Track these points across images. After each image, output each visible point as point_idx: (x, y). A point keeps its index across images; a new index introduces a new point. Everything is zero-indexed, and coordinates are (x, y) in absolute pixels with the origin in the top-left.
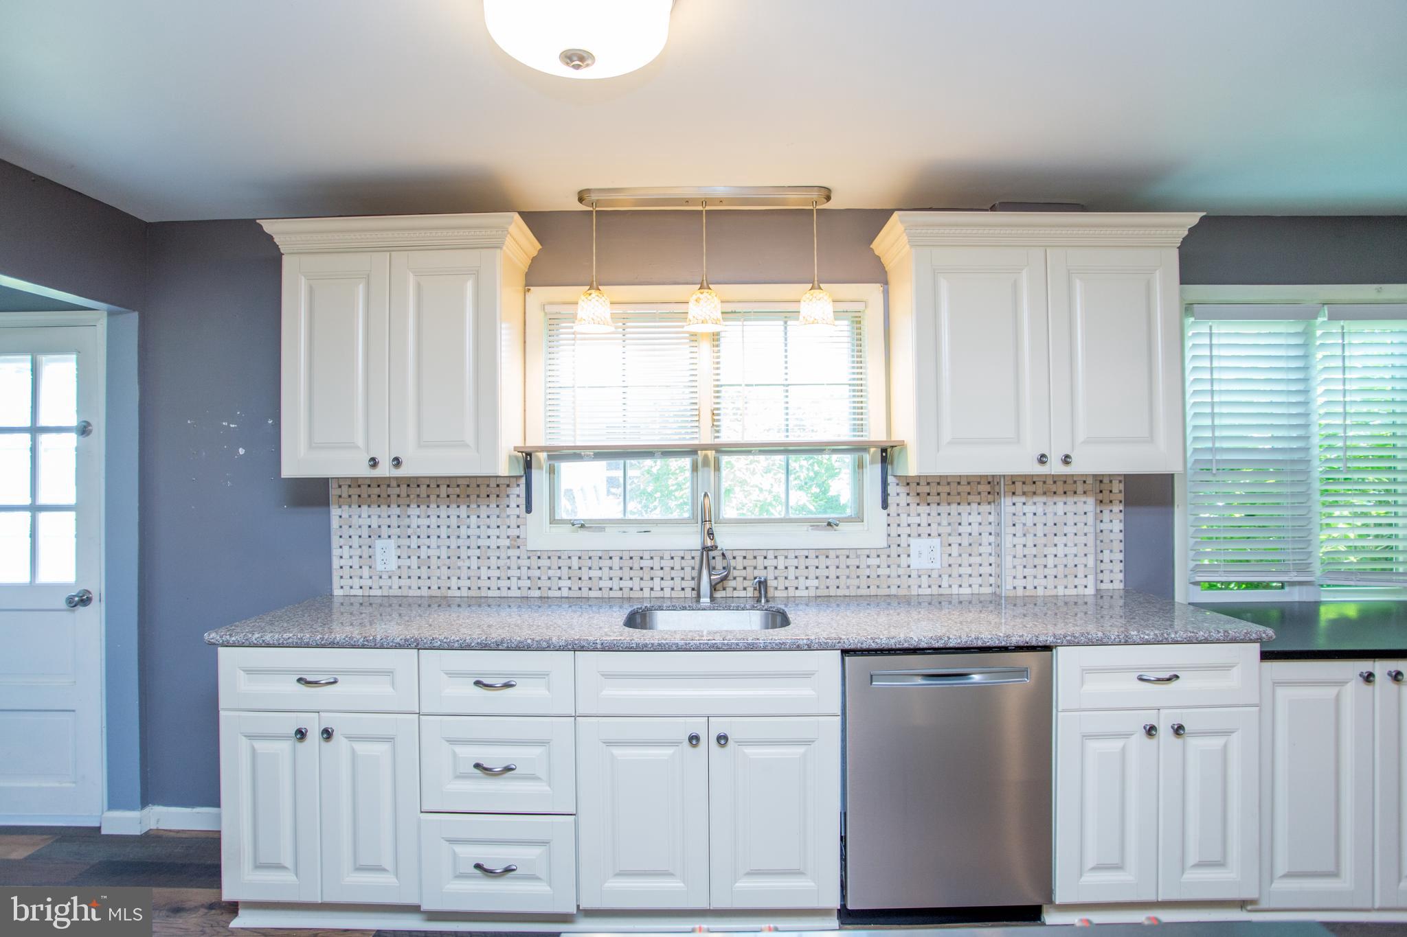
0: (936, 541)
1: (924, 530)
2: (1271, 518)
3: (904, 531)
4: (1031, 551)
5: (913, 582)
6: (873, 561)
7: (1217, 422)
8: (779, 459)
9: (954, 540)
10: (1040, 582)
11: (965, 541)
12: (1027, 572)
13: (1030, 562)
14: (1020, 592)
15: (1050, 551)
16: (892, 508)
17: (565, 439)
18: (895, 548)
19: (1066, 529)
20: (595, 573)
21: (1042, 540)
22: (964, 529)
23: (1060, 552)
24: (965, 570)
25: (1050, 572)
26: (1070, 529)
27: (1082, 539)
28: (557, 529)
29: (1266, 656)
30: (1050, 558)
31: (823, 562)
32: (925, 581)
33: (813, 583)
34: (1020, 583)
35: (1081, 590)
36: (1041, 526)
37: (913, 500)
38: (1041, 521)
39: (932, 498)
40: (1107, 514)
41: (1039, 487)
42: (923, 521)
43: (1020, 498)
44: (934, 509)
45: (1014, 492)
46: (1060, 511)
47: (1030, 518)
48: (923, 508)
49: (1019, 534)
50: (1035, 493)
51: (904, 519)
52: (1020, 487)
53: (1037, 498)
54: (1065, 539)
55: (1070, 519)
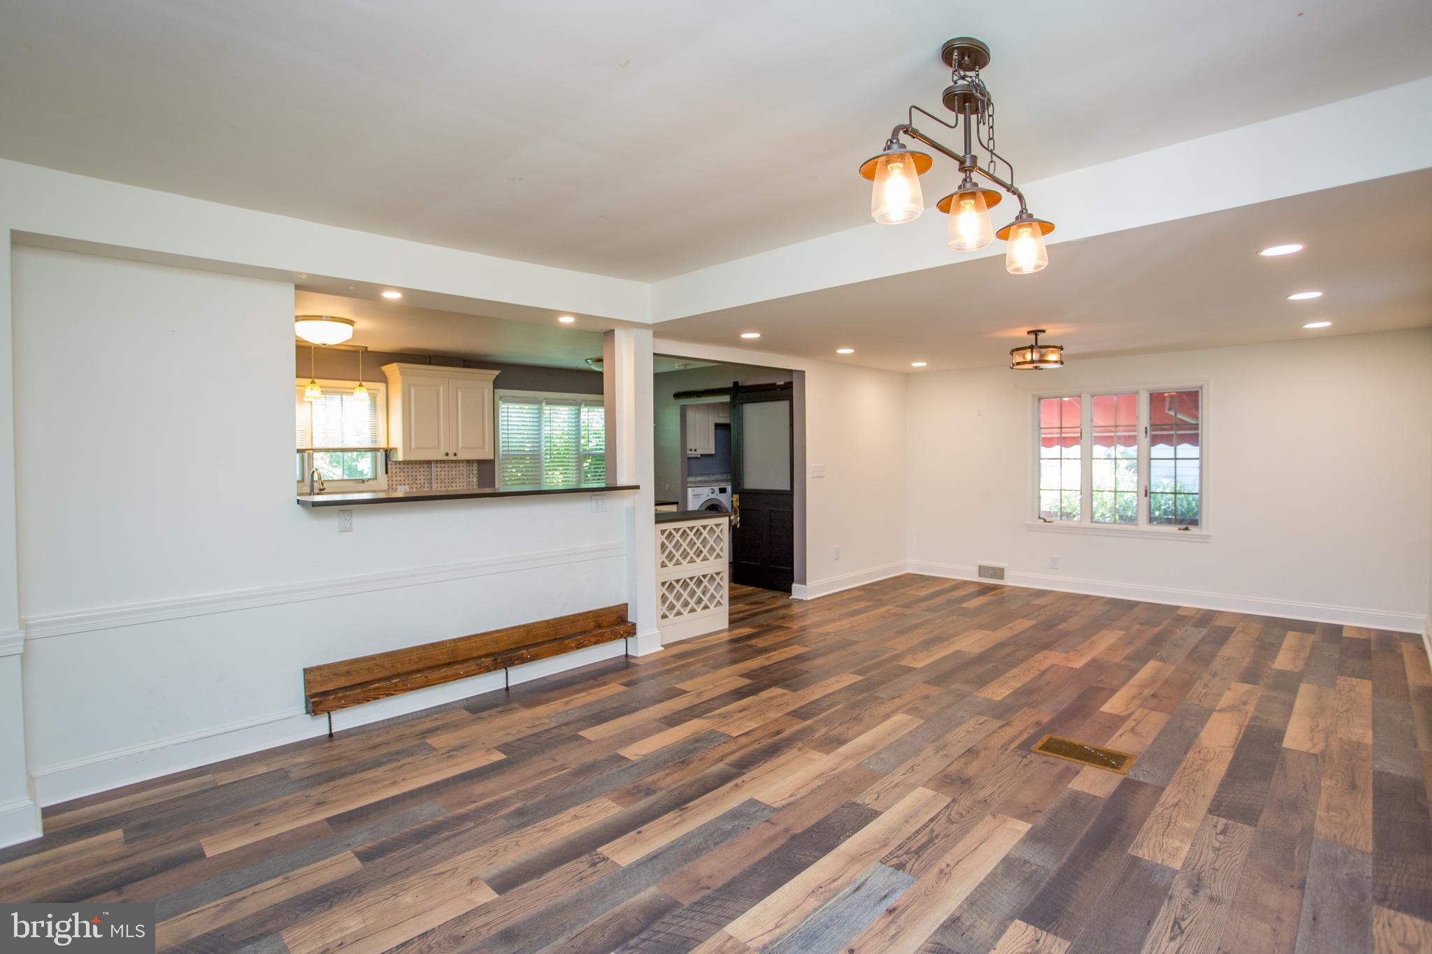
0: (407, 487)
1: (402, 482)
3: (395, 482)
7: (510, 440)
9: (414, 486)
11: (418, 486)
16: (390, 474)
18: (390, 489)
22: (418, 482)
26: (457, 480)
27: (462, 484)
36: (447, 479)
37: (398, 470)
38: (446, 477)
39: (406, 470)
40: (471, 475)
41: (446, 465)
42: (402, 478)
43: (439, 469)
44: (406, 474)
45: (437, 467)
46: (454, 474)
47: (443, 477)
48: (402, 474)
49: (439, 482)
50: (445, 467)
51: (394, 478)
52: (439, 465)
53: (445, 469)
54: (455, 484)
55: (458, 477)
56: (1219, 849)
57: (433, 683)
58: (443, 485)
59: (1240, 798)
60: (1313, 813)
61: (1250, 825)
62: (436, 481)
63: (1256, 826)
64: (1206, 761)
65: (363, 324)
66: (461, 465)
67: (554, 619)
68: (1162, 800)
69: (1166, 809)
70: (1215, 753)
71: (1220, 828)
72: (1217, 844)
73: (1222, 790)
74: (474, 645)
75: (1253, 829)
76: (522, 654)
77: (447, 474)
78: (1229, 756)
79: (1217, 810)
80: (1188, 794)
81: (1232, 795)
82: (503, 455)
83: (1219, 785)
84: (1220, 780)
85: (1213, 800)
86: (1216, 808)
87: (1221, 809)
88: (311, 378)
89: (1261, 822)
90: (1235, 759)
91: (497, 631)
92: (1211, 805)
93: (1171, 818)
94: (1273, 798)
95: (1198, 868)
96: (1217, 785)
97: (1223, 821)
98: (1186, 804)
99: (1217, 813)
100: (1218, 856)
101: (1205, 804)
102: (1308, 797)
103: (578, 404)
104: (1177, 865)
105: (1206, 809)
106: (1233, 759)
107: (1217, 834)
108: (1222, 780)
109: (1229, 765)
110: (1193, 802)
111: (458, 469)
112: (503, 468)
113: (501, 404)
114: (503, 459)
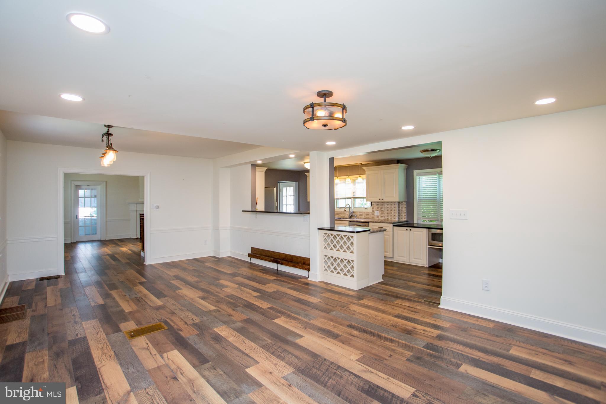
0: (378, 211)
1: (377, 210)
2: (428, 209)
3: (374, 210)
4: (388, 213)
5: (375, 217)
6: (371, 214)
7: (421, 191)
8: (362, 199)
9: (381, 211)
10: (390, 218)
11: (382, 211)
12: (388, 216)
13: (388, 214)
14: (387, 219)
15: (391, 213)
16: (373, 206)
17: (338, 197)
18: (373, 212)
19: (393, 210)
20: (340, 214)
21: (390, 211)
22: (382, 210)
23: (392, 213)
24: (382, 216)
25: (391, 216)
26: (394, 210)
27: (395, 211)
28: (337, 208)
29: (394, 226)
30: (391, 214)
31: (365, 214)
32: (377, 217)
33: (363, 216)
34: (387, 218)
35: (395, 219)
36: (390, 209)
37: (376, 205)
39: (378, 205)
42: (377, 208)
44: (378, 207)
46: (392, 207)
47: (388, 208)
48: (377, 206)
51: (374, 208)
53: (387, 205)
55: (394, 208)
56: (75, 330)
58: (388, 211)
59: (79, 346)
60: (49, 356)
61: (70, 340)
62: (386, 210)
63: (68, 341)
64: (103, 354)
66: (395, 204)
68: (103, 332)
69: (99, 331)
70: (104, 360)
71: (79, 335)
72: (77, 331)
73: (87, 345)
75: (68, 340)
77: (390, 207)
78: (97, 363)
79: (84, 338)
80: (97, 338)
81: (82, 345)
83: (90, 347)
84: (91, 349)
85: (87, 340)
86: (85, 339)
87: (83, 340)
89: (67, 343)
90: (93, 362)
92: (87, 339)
93: (95, 330)
94: (67, 353)
95: (78, 325)
96: (90, 346)
97: (79, 337)
98: (95, 335)
99: (83, 338)
100: (74, 329)
101: (89, 338)
102: (53, 362)
104: (83, 323)
105: (87, 336)
106: (94, 362)
107: (79, 333)
108: (90, 349)
109: (93, 357)
110: (93, 337)
111: (394, 205)
112: (419, 205)
113: (417, 177)
114: (419, 201)
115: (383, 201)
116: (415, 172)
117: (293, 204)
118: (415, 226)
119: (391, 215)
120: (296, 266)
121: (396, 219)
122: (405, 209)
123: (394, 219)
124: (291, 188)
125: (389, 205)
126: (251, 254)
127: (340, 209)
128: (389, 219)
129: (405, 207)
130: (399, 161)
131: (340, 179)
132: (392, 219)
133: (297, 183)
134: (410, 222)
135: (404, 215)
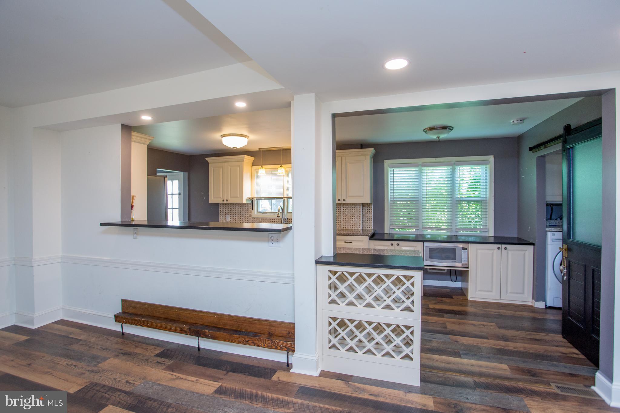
4: (347, 220)
7: (394, 189)
12: (346, 224)
13: (347, 222)
14: (345, 228)
15: (351, 220)
17: (259, 196)
19: (355, 215)
21: (350, 217)
23: (354, 220)
25: (352, 224)
26: (356, 215)
27: (358, 217)
28: (259, 214)
29: (371, 239)
34: (345, 226)
35: (358, 228)
36: (349, 214)
38: (349, 213)
40: (368, 212)
41: (349, 206)
43: (345, 209)
45: (343, 207)
46: (354, 212)
47: (347, 213)
49: (345, 216)
50: (348, 207)
52: (345, 206)
53: (348, 208)
54: (354, 217)
55: (356, 213)
57: (160, 328)
58: (347, 217)
62: (343, 215)
65: (252, 137)
66: (358, 206)
67: (237, 317)
74: (189, 315)
76: (205, 332)
77: (349, 211)
82: (391, 201)
88: (261, 165)
91: (201, 312)
103: (453, 165)
111: (356, 208)
112: (391, 209)
113: (389, 169)
114: (391, 203)
115: (344, 202)
116: (387, 162)
117: (178, 208)
118: (386, 237)
119: (351, 222)
120: (253, 342)
121: (360, 229)
122: (371, 214)
123: (356, 229)
124: (174, 181)
125: (349, 208)
126: (122, 315)
127: (263, 214)
128: (349, 228)
129: (371, 211)
130: (363, 145)
131: (265, 169)
132: (354, 229)
133: (187, 174)
134: (379, 231)
135: (368, 222)
